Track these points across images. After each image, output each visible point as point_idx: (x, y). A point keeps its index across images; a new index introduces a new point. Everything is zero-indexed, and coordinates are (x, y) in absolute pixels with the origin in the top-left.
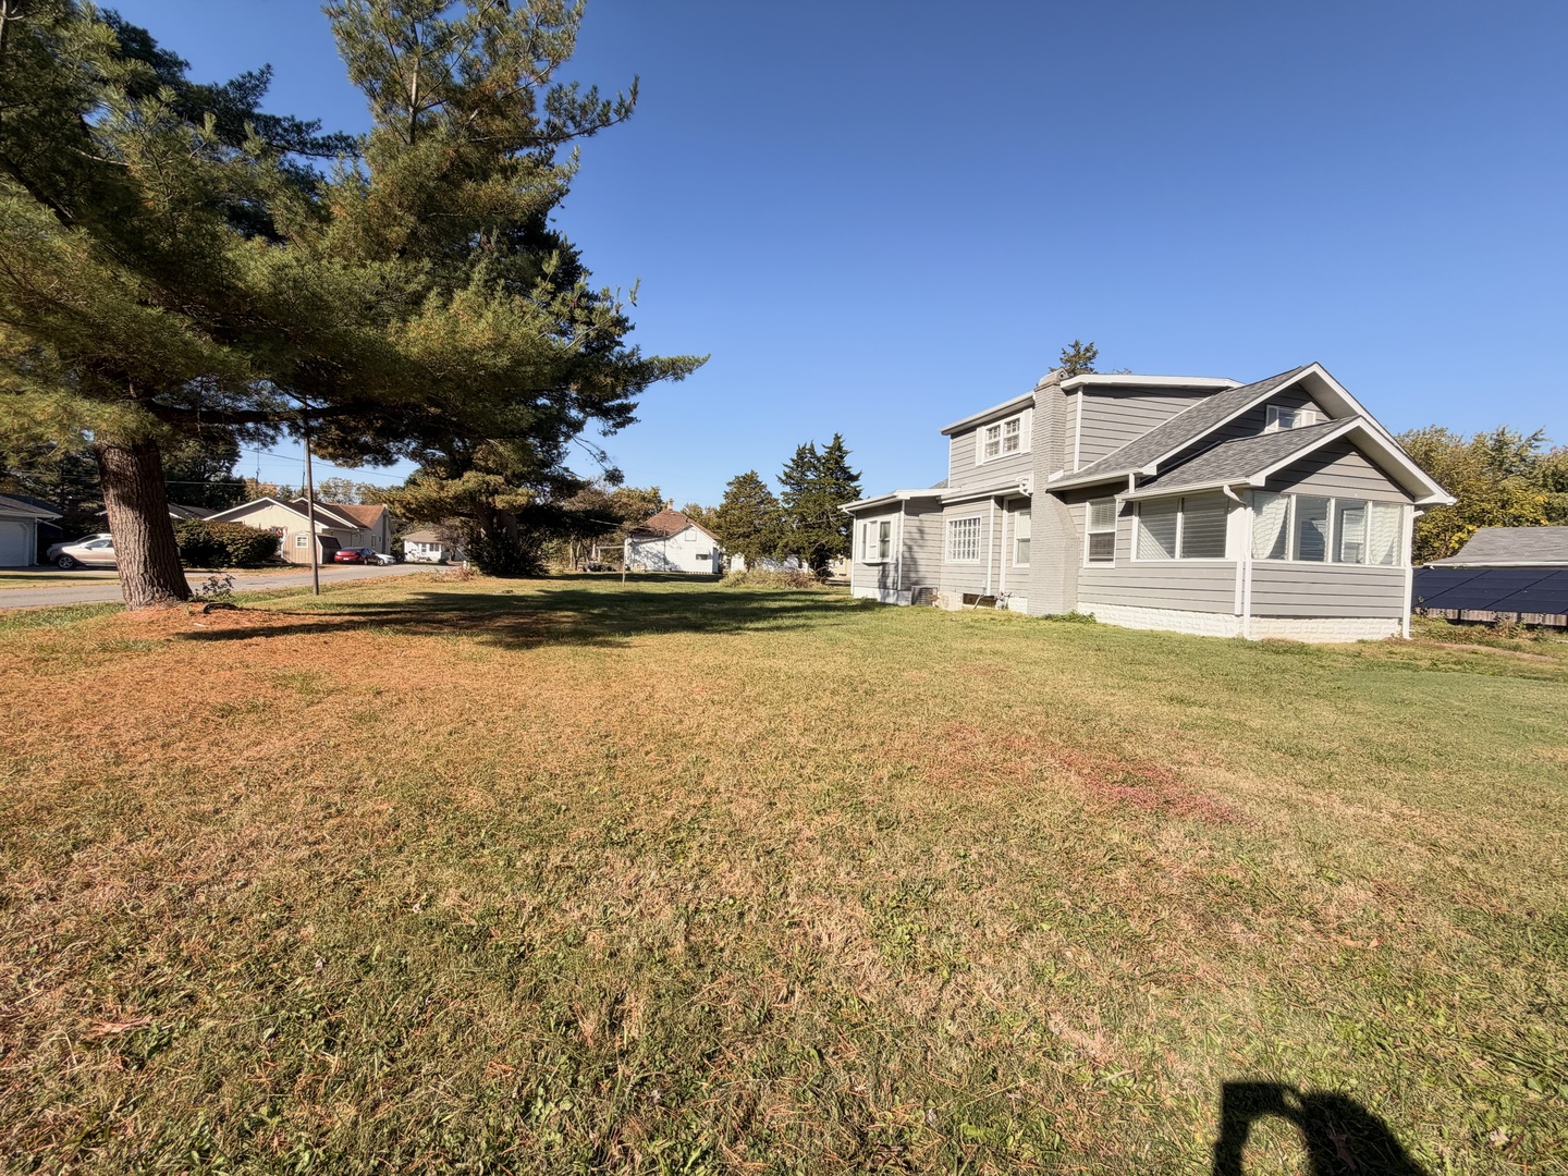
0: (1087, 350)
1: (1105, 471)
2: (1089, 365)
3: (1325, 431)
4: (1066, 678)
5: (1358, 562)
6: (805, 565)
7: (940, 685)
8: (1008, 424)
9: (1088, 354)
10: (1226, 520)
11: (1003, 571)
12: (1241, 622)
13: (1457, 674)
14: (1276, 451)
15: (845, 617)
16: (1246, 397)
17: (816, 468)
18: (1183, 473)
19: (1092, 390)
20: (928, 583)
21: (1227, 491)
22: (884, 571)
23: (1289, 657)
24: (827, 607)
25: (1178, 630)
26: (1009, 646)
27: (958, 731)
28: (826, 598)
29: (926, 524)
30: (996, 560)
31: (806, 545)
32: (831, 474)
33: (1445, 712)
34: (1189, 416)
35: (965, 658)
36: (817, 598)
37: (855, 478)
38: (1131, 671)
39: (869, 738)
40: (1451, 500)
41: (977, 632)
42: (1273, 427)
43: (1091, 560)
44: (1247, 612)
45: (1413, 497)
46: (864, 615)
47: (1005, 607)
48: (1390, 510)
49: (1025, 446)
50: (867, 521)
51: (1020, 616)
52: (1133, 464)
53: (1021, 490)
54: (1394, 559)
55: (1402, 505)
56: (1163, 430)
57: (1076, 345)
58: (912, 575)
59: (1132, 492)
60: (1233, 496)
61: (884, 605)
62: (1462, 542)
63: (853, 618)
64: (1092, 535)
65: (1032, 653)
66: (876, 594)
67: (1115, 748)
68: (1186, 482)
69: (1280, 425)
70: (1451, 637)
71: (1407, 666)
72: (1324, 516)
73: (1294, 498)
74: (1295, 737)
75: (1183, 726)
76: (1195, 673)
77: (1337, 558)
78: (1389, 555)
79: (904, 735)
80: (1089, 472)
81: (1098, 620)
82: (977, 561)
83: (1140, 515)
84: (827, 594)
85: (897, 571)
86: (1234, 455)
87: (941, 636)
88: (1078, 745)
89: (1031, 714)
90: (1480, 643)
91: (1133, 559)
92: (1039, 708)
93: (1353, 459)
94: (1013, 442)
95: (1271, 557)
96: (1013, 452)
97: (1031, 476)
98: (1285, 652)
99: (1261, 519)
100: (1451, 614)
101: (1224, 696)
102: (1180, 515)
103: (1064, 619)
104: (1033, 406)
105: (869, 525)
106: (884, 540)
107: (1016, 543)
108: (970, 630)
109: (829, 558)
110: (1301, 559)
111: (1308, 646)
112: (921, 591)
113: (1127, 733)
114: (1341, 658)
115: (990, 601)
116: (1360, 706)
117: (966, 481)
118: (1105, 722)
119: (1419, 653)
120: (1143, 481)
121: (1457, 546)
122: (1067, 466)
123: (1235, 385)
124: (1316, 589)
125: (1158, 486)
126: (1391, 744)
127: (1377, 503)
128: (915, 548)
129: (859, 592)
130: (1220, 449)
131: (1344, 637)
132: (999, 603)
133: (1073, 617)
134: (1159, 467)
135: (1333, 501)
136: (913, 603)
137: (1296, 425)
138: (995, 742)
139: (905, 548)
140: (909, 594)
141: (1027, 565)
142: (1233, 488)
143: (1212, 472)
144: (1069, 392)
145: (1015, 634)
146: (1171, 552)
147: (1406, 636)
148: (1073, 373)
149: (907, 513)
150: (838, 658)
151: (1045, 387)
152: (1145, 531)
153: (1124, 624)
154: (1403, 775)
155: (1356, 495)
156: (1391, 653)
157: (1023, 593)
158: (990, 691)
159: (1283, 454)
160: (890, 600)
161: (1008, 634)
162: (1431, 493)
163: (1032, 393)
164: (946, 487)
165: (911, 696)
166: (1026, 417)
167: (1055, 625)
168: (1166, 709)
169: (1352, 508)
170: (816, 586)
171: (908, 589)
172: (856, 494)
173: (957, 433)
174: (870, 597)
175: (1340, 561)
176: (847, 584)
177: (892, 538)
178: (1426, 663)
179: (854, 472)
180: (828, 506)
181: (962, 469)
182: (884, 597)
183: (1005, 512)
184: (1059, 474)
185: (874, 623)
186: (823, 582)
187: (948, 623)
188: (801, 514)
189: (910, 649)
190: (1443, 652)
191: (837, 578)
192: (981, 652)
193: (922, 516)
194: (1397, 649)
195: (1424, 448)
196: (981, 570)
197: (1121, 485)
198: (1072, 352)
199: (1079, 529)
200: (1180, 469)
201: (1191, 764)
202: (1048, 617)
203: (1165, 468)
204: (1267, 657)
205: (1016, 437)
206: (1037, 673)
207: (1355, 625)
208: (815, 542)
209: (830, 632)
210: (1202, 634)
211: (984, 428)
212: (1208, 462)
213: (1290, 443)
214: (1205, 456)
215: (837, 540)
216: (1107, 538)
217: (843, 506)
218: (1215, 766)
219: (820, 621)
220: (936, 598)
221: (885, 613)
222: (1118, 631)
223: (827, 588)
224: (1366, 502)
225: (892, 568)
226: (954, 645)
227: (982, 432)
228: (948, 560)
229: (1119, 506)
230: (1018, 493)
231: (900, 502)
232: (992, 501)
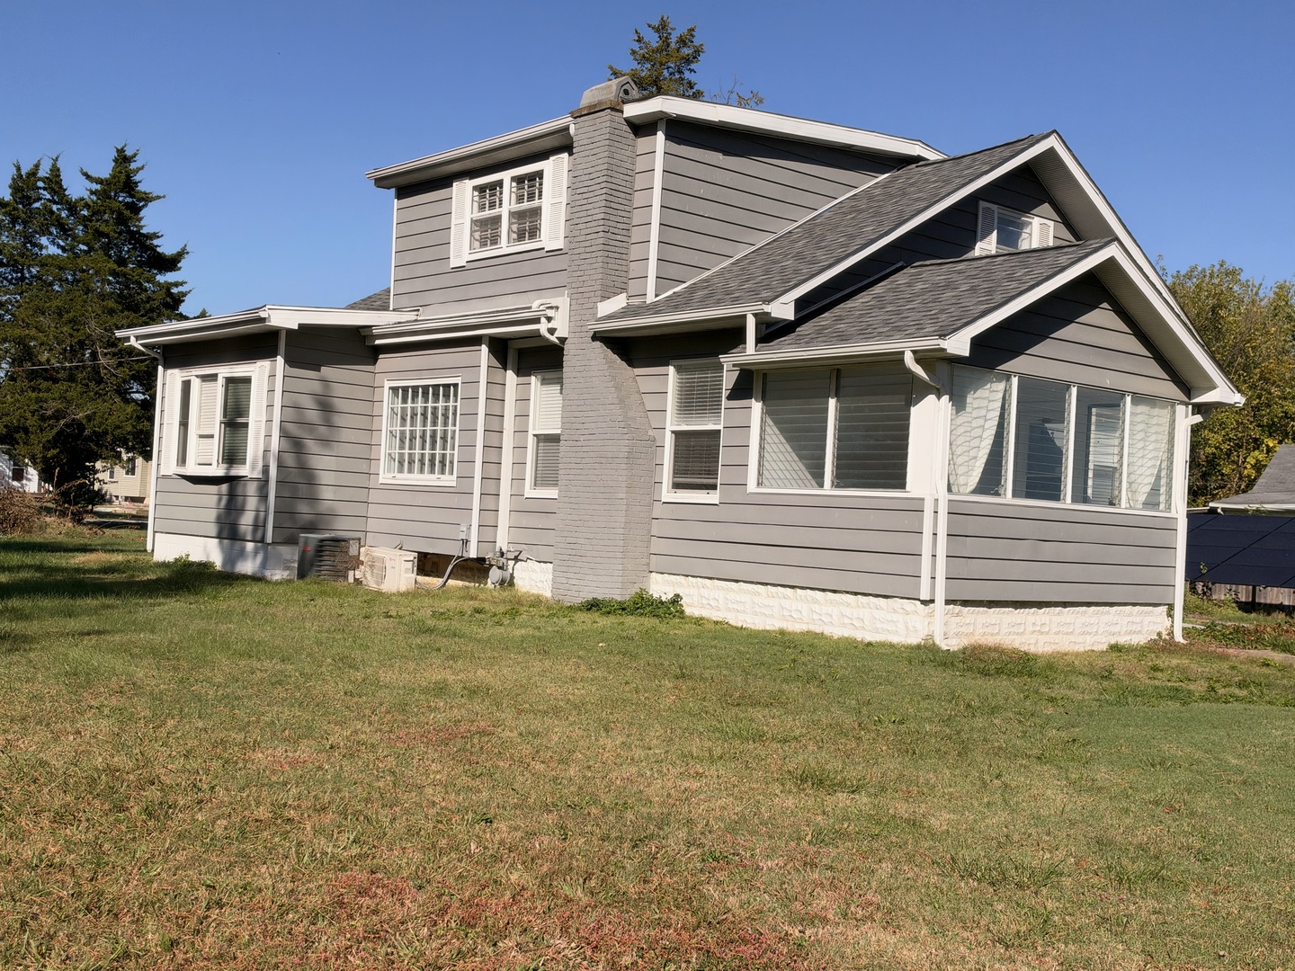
0: (683, 42)
1: (704, 303)
2: (687, 75)
3: (1063, 260)
4: (610, 742)
5: (1111, 504)
6: (33, 474)
7: (338, 777)
8: (519, 180)
9: (686, 51)
10: (908, 418)
11: (505, 503)
12: (931, 615)
13: (1238, 706)
14: (990, 292)
15: (120, 610)
16: (947, 182)
17: (64, 230)
18: (839, 319)
19: (683, 131)
20: (342, 527)
21: (909, 359)
22: (232, 495)
23: (1004, 682)
24: (78, 586)
25: (828, 631)
26: (502, 674)
27: (363, 892)
28: (79, 559)
29: (339, 390)
30: (492, 479)
31: (32, 422)
32: (106, 248)
33: (1218, 779)
34: (853, 207)
35: (403, 707)
36: (54, 560)
37: (171, 263)
38: (737, 719)
39: (140, 934)
40: (1238, 399)
41: (442, 642)
42: (988, 245)
43: (677, 486)
44: (940, 598)
45: (1187, 389)
46: (172, 606)
47: (508, 583)
48: (1156, 411)
49: (552, 233)
50: (193, 373)
51: (537, 602)
52: (754, 295)
53: (543, 327)
54: (1162, 498)
55: (1172, 403)
56: (809, 227)
57: (662, 28)
58: (303, 508)
59: (750, 351)
60: (919, 370)
61: (228, 578)
62: (1259, 467)
63: (141, 615)
64: (677, 434)
65: (551, 689)
66: (207, 551)
67: (689, 898)
68: (843, 338)
69: (999, 242)
70: (1239, 637)
71: (1174, 694)
72: (1060, 417)
73: (1015, 381)
74: (1000, 845)
75: (819, 838)
76: (849, 721)
77: (1081, 496)
78: (1155, 490)
79: (229, 915)
80: (674, 304)
81: (688, 611)
82: (449, 480)
83: (764, 399)
84: (84, 549)
85: (263, 496)
86: (924, 291)
87: (357, 654)
88: (620, 899)
89: (531, 835)
90: (1274, 647)
91: (752, 486)
92: (550, 819)
93: (1103, 316)
94: (528, 223)
95: (977, 491)
96: (528, 245)
97: (563, 301)
98: (999, 672)
99: (962, 418)
100: (1244, 594)
101: (892, 765)
102: (832, 403)
103: (623, 608)
104: (567, 147)
105: (196, 384)
106: (235, 420)
107: (531, 442)
108: (425, 639)
109: (95, 457)
110: (1029, 496)
111: (1035, 658)
112: (321, 547)
113: (716, 860)
114: (1082, 682)
115: (476, 569)
116: (1102, 774)
117: (427, 298)
118: (676, 838)
119: (1195, 667)
120: (771, 331)
121: (1253, 474)
122: (634, 287)
123: (931, 156)
124: (1048, 550)
125: (796, 343)
126: (1140, 847)
127: (1139, 398)
128: (311, 445)
129: (166, 548)
130: (901, 278)
131: (1089, 639)
132: (495, 574)
133: (643, 605)
134: (801, 303)
135: (1074, 391)
136: (302, 574)
137: (1024, 245)
138: (443, 911)
139: (286, 445)
140: (291, 554)
141: (552, 493)
142: (920, 357)
143: (886, 322)
144: (643, 127)
145: (521, 646)
146: (818, 477)
147: (1179, 638)
148: (650, 87)
149: (290, 362)
150: (88, 723)
151: (593, 110)
152: (772, 430)
153: (736, 620)
154: (1152, 903)
155: (1108, 380)
156: (1155, 669)
157: (546, 553)
158: (447, 786)
159: (998, 298)
160: (247, 567)
161: (505, 645)
162: (1213, 387)
163: (567, 120)
164: (385, 308)
165: (263, 813)
166: (555, 170)
167: (604, 622)
168: (790, 802)
169: (1102, 404)
170: (56, 528)
171: (291, 541)
172: (171, 304)
173: (412, 185)
174: (194, 558)
175: (1085, 500)
176: (140, 523)
177: (256, 417)
178: (1199, 687)
179: (166, 247)
180: (94, 328)
181: (420, 270)
182: (231, 559)
183: (510, 374)
184: (618, 303)
185: (197, 625)
186: (78, 519)
187: (380, 623)
188: (20, 342)
189: (279, 692)
190: (1225, 666)
191: (118, 508)
192: (441, 689)
193: (326, 371)
194: (1165, 661)
195: (1211, 302)
196: (455, 501)
197: (730, 335)
198: (653, 40)
199: (654, 420)
200: (837, 310)
201: (825, 921)
202: (593, 606)
203: (810, 307)
204: (969, 682)
205: (536, 212)
206: (558, 732)
207: (1105, 618)
208: (58, 415)
209: (75, 653)
210: (869, 638)
211: (469, 184)
212: (881, 301)
213: (1010, 278)
214: (878, 289)
215: (119, 415)
216: (705, 441)
217: (131, 333)
218: (864, 920)
219: (52, 625)
220: (357, 563)
221: (228, 600)
222: (724, 633)
223: (84, 534)
224: (1122, 395)
225: (252, 489)
226: (386, 676)
227: (463, 191)
228: (386, 474)
229: (728, 380)
230: (536, 335)
231: (274, 334)
232: (484, 349)
